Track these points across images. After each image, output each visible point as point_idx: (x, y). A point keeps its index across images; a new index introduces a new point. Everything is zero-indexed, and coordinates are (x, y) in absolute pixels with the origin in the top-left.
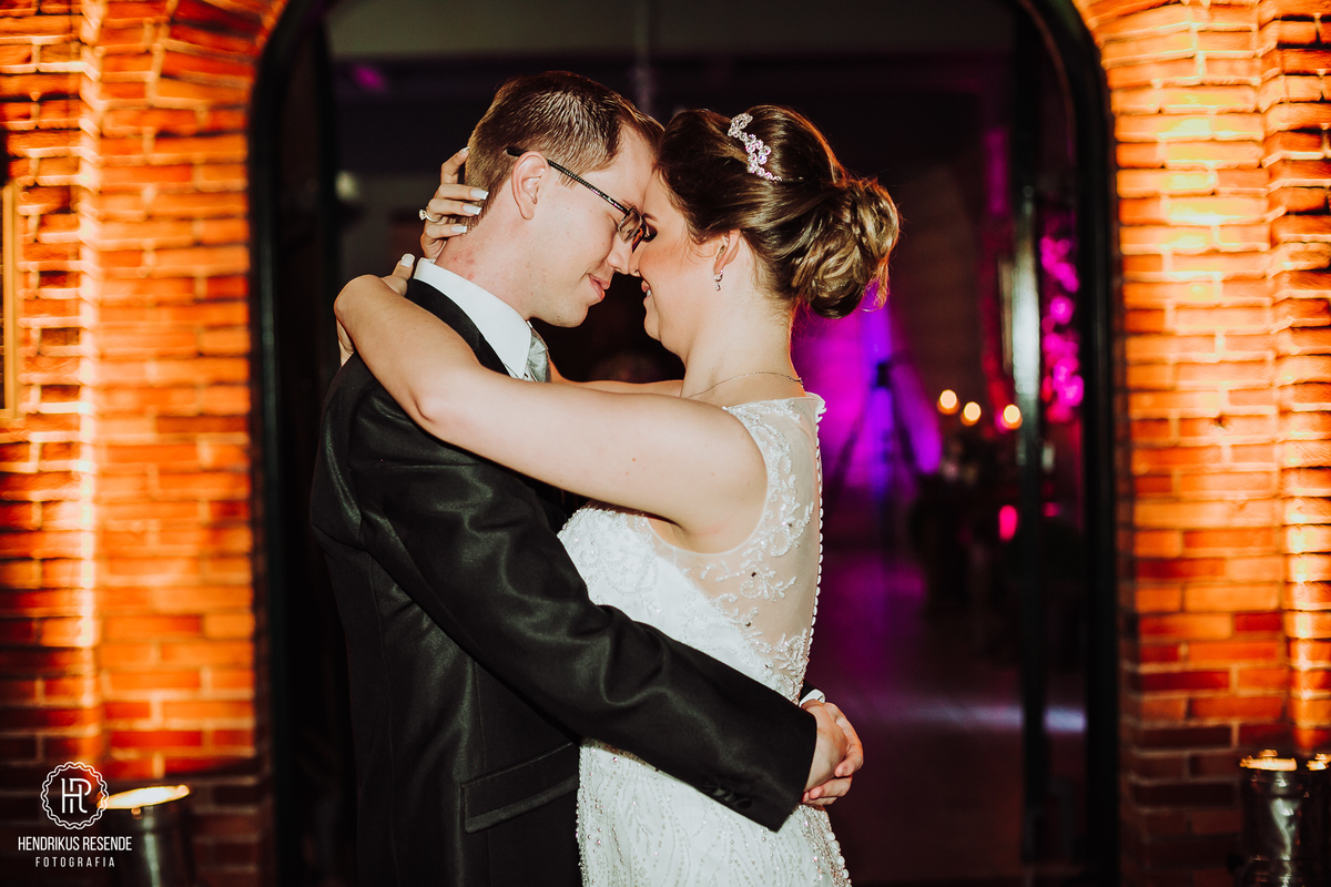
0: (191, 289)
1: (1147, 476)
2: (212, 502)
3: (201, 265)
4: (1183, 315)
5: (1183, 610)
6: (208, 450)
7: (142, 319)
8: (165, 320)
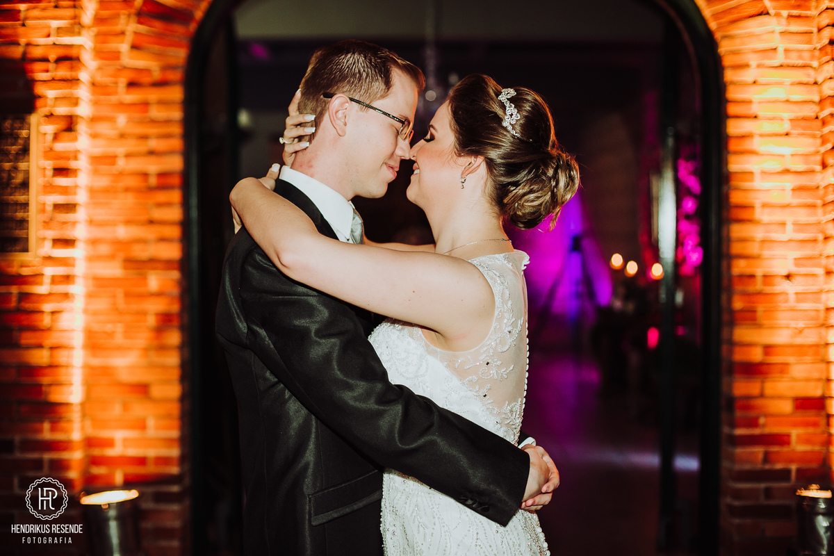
0: (146, 181)
1: (742, 311)
2: (157, 315)
3: (153, 166)
4: (767, 210)
5: (762, 395)
6: (154, 281)
7: (116, 199)
8: (130, 199)
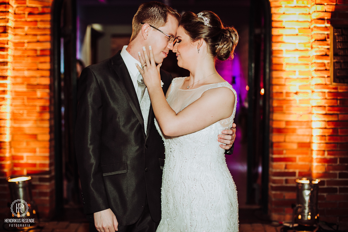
0: (36, 53)
1: (277, 107)
2: (40, 106)
3: (39, 47)
4: (288, 66)
5: (285, 142)
6: (39, 93)
7: (24, 60)
8: (30, 60)
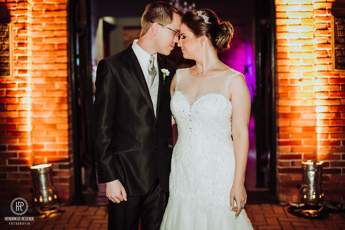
0: (54, 47)
1: (282, 93)
2: (58, 98)
3: (56, 42)
4: (292, 54)
5: (290, 126)
6: (57, 85)
7: (42, 54)
8: (48, 54)
